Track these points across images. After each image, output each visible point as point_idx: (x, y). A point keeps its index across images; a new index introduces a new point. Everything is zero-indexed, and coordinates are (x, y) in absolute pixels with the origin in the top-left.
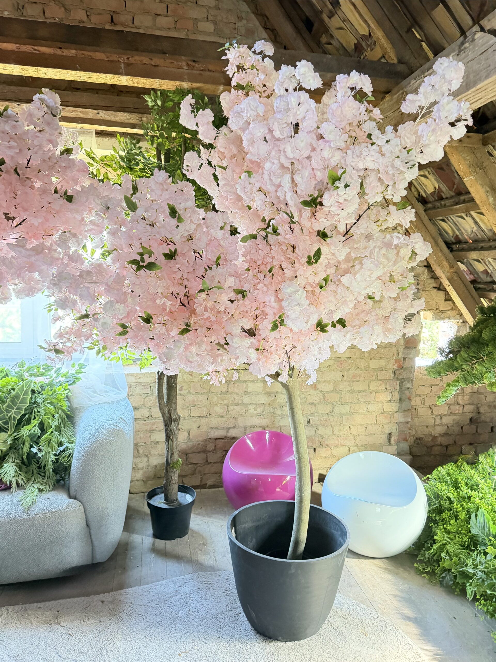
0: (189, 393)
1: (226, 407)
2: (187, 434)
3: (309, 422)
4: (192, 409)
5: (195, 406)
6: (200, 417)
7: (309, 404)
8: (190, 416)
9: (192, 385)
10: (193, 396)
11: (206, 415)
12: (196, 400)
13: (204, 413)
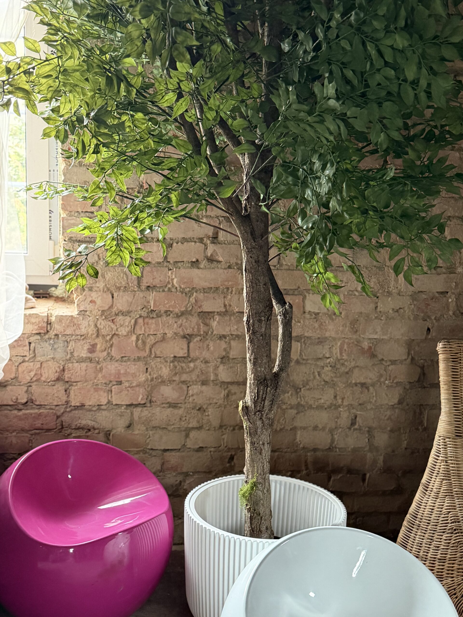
1: (185, 387)
3: (353, 421)
4: (115, 389)
5: (121, 383)
6: (130, 405)
7: (356, 384)
8: (110, 402)
9: (115, 340)
10: (116, 364)
11: (143, 402)
12: (122, 372)
13: (140, 399)
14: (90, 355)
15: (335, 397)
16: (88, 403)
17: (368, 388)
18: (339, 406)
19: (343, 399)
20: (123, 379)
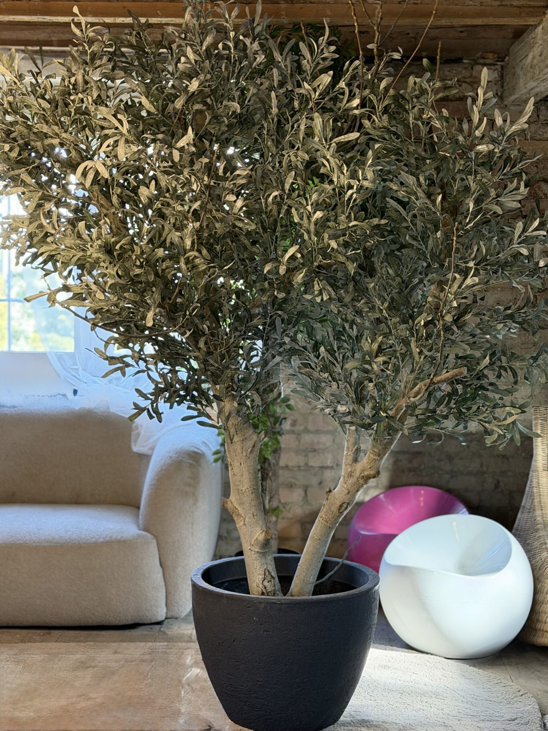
0: (307, 431)
2: (303, 493)
3: (497, 486)
4: (311, 455)
5: (314, 450)
6: (322, 467)
7: (498, 456)
8: (306, 464)
9: (310, 418)
10: (311, 435)
11: (331, 465)
12: (316, 441)
13: (329, 463)
14: (292, 428)
15: (482, 465)
16: (291, 464)
17: (508, 459)
18: (485, 473)
19: (488, 467)
20: (316, 447)
